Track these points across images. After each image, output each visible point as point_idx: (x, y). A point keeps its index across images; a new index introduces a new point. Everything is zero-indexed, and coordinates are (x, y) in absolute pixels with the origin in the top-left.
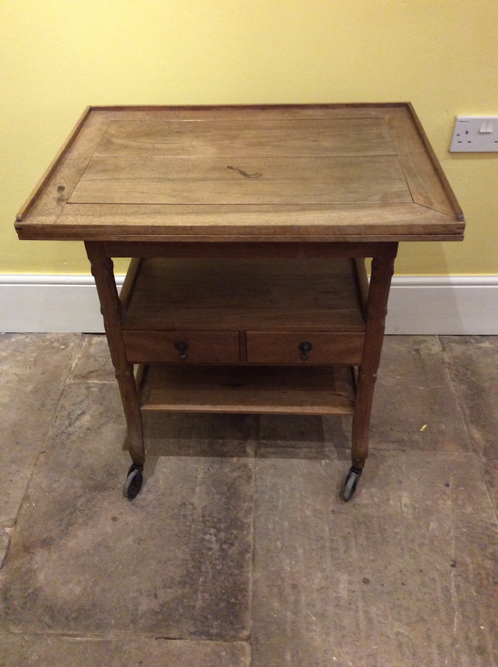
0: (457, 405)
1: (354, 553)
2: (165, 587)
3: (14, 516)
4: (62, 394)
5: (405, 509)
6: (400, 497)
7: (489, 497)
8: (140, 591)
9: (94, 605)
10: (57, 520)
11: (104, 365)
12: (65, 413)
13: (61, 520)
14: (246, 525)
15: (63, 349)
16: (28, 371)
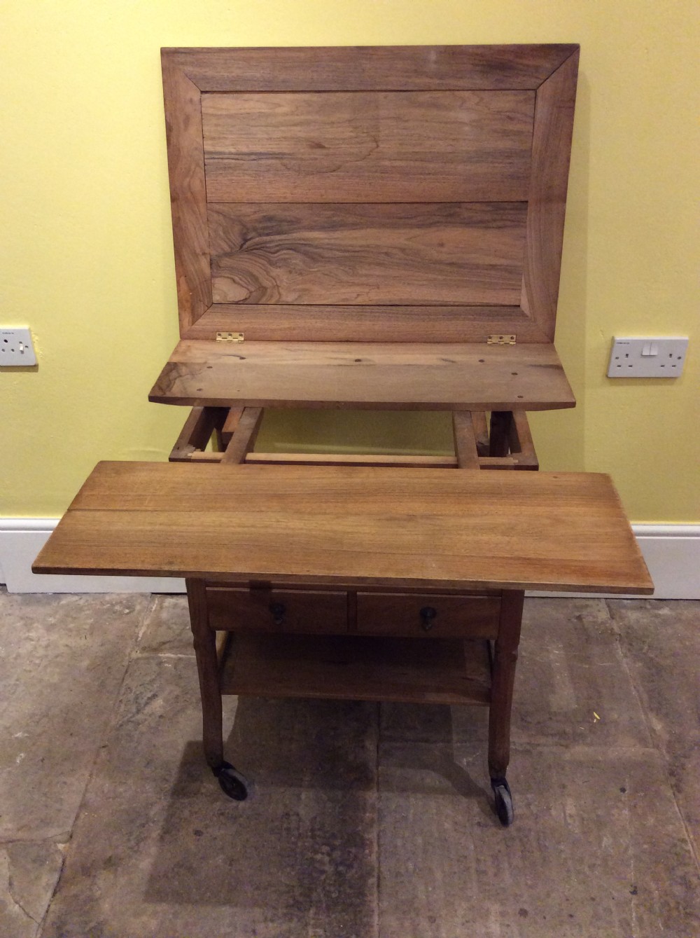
0: (632, 688)
1: (507, 878)
3: (69, 829)
4: (126, 672)
5: (569, 821)
6: (564, 806)
7: (675, 804)
8: (234, 926)
10: (124, 833)
11: (180, 635)
12: (132, 696)
13: (131, 834)
14: (368, 842)
15: (128, 613)
16: (83, 642)
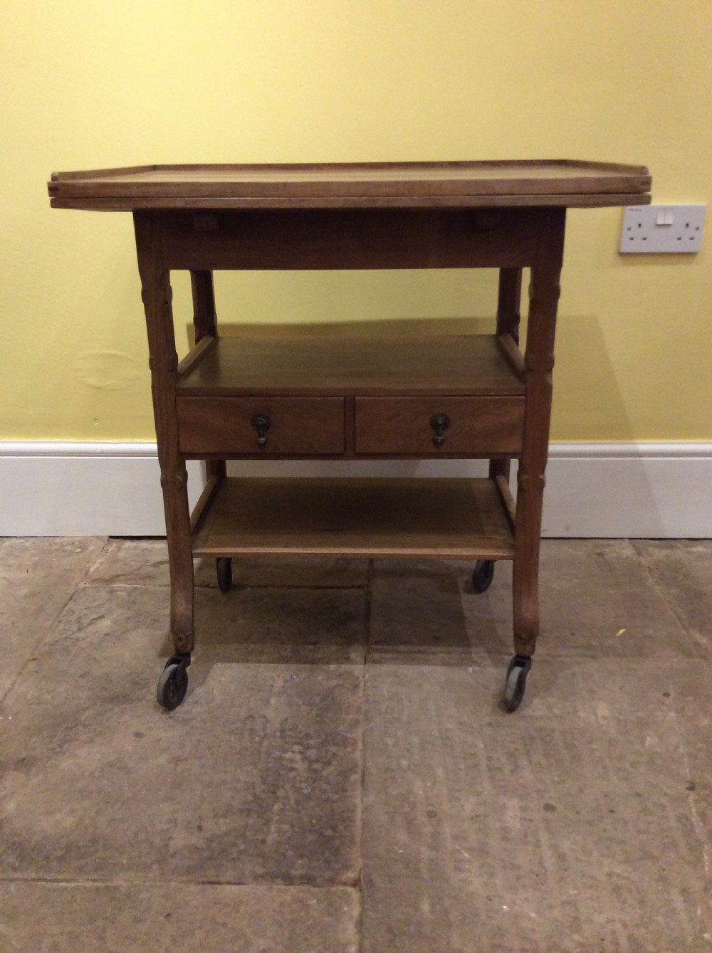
0: (668, 610)
1: (527, 775)
2: (216, 816)
4: (71, 598)
5: (602, 722)
6: (594, 708)
8: (174, 822)
9: (94, 841)
10: (46, 736)
12: (75, 617)
13: (52, 736)
14: (351, 741)
15: (79, 552)
16: (24, 574)
